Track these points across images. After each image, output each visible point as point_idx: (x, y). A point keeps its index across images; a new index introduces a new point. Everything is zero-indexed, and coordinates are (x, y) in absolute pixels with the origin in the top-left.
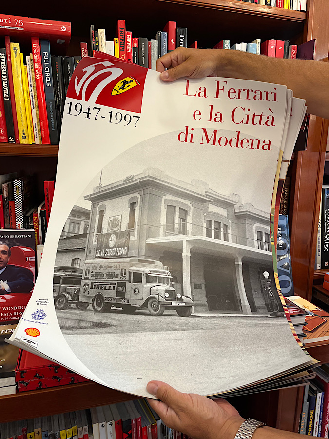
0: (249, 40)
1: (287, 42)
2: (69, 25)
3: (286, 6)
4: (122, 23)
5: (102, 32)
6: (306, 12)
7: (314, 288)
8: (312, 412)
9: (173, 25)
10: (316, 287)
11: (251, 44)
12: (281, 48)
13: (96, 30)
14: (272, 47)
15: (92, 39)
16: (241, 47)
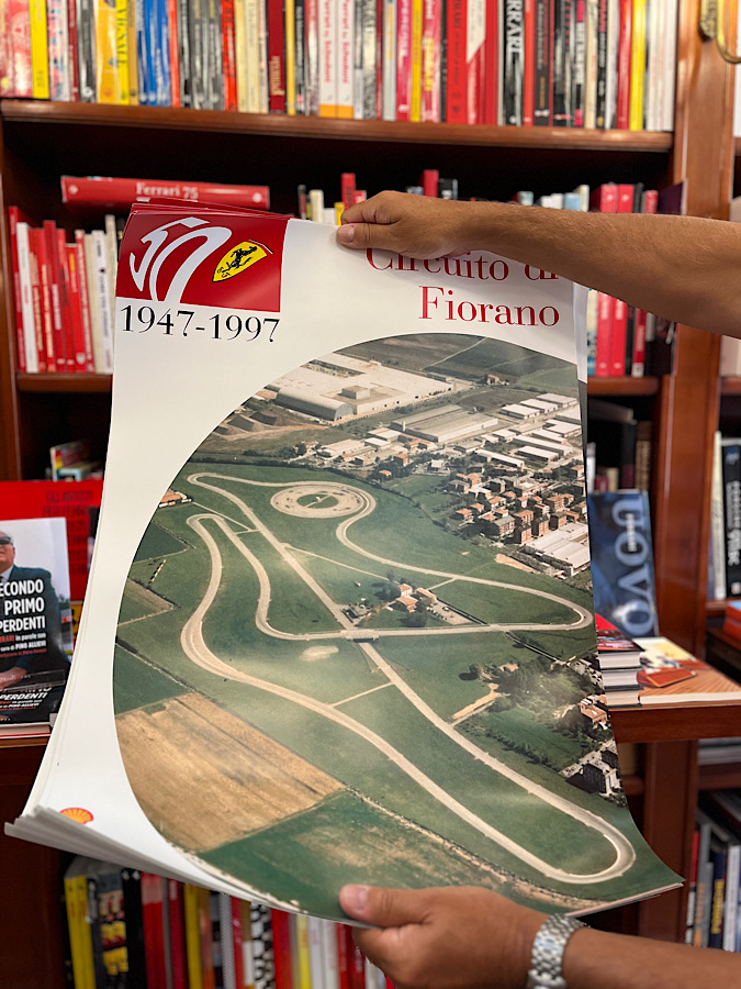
0: (567, 187)
1: (641, 185)
2: (266, 190)
3: (635, 125)
4: (348, 179)
5: (317, 196)
6: (673, 133)
7: (709, 634)
8: (719, 885)
9: (432, 176)
10: (714, 631)
11: (570, 196)
12: (625, 198)
13: (307, 192)
14: (610, 198)
15: (302, 207)
16: (552, 202)
